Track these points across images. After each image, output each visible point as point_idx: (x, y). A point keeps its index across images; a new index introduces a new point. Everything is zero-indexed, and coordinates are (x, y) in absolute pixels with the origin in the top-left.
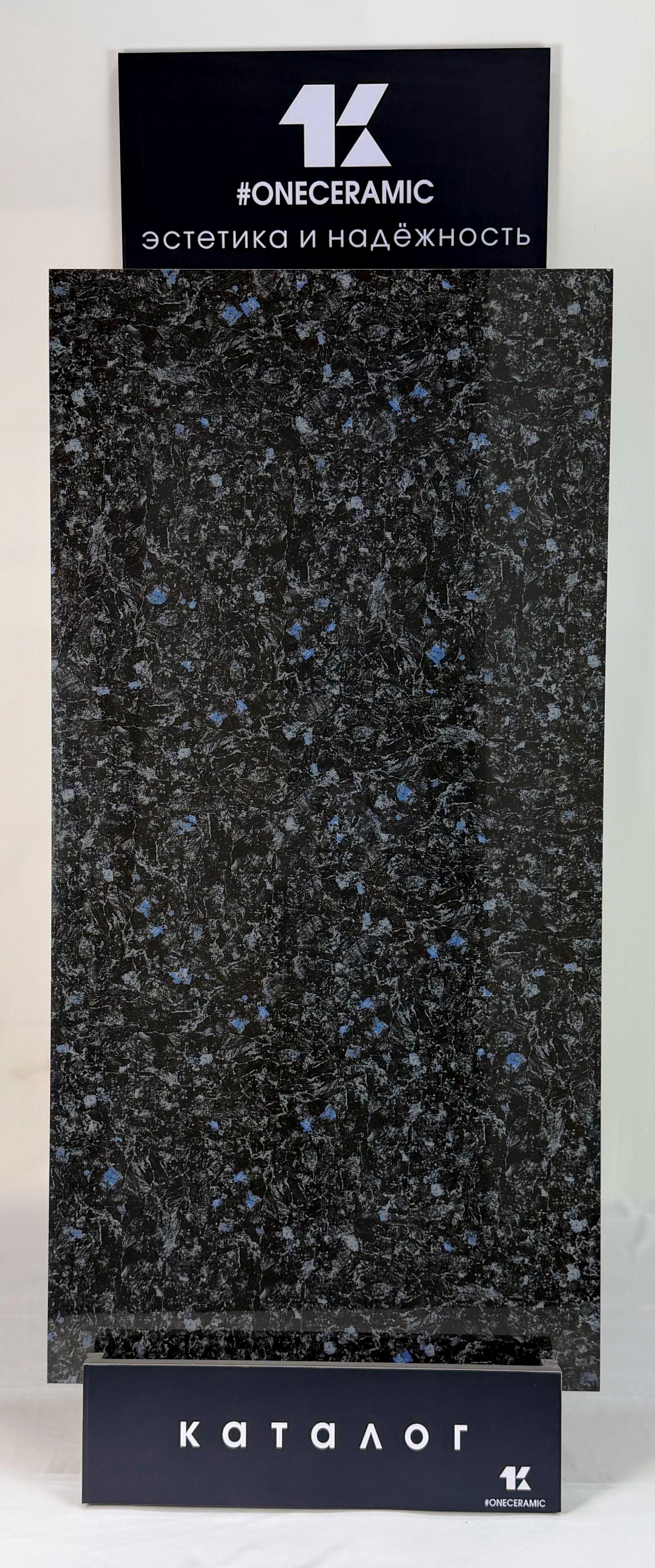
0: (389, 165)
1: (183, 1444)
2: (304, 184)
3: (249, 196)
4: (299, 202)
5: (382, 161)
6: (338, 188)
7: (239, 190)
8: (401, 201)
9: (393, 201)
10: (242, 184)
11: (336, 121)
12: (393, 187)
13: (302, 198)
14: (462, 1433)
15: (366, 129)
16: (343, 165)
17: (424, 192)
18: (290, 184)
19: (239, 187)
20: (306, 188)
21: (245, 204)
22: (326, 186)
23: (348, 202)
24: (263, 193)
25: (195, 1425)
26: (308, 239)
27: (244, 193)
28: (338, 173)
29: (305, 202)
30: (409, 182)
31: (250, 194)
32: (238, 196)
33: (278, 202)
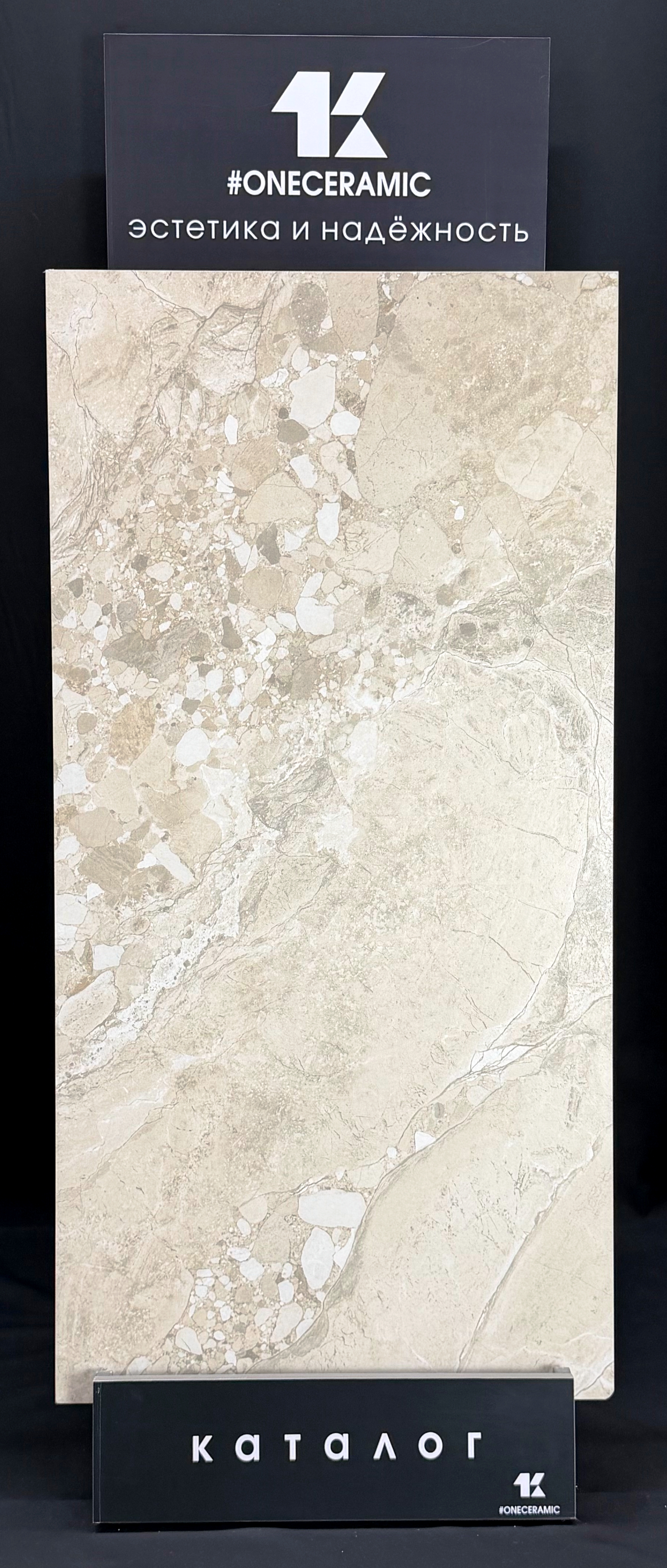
0: (385, 156)
1: (196, 1458)
2: (298, 173)
3: (240, 185)
4: (292, 192)
5: (376, 151)
6: (332, 178)
7: (230, 179)
8: (397, 194)
9: (389, 193)
10: (233, 172)
11: (331, 110)
12: (389, 180)
13: (295, 188)
14: (476, 1441)
15: (361, 119)
16: (337, 155)
17: (421, 184)
18: (283, 173)
19: (230, 175)
20: (300, 178)
21: (236, 193)
22: (320, 176)
23: (342, 193)
24: (254, 182)
25: (208, 1438)
26: (300, 231)
27: (234, 182)
28: (333, 163)
29: (298, 193)
30: (405, 175)
31: (242, 182)
32: (229, 185)
33: (270, 192)
